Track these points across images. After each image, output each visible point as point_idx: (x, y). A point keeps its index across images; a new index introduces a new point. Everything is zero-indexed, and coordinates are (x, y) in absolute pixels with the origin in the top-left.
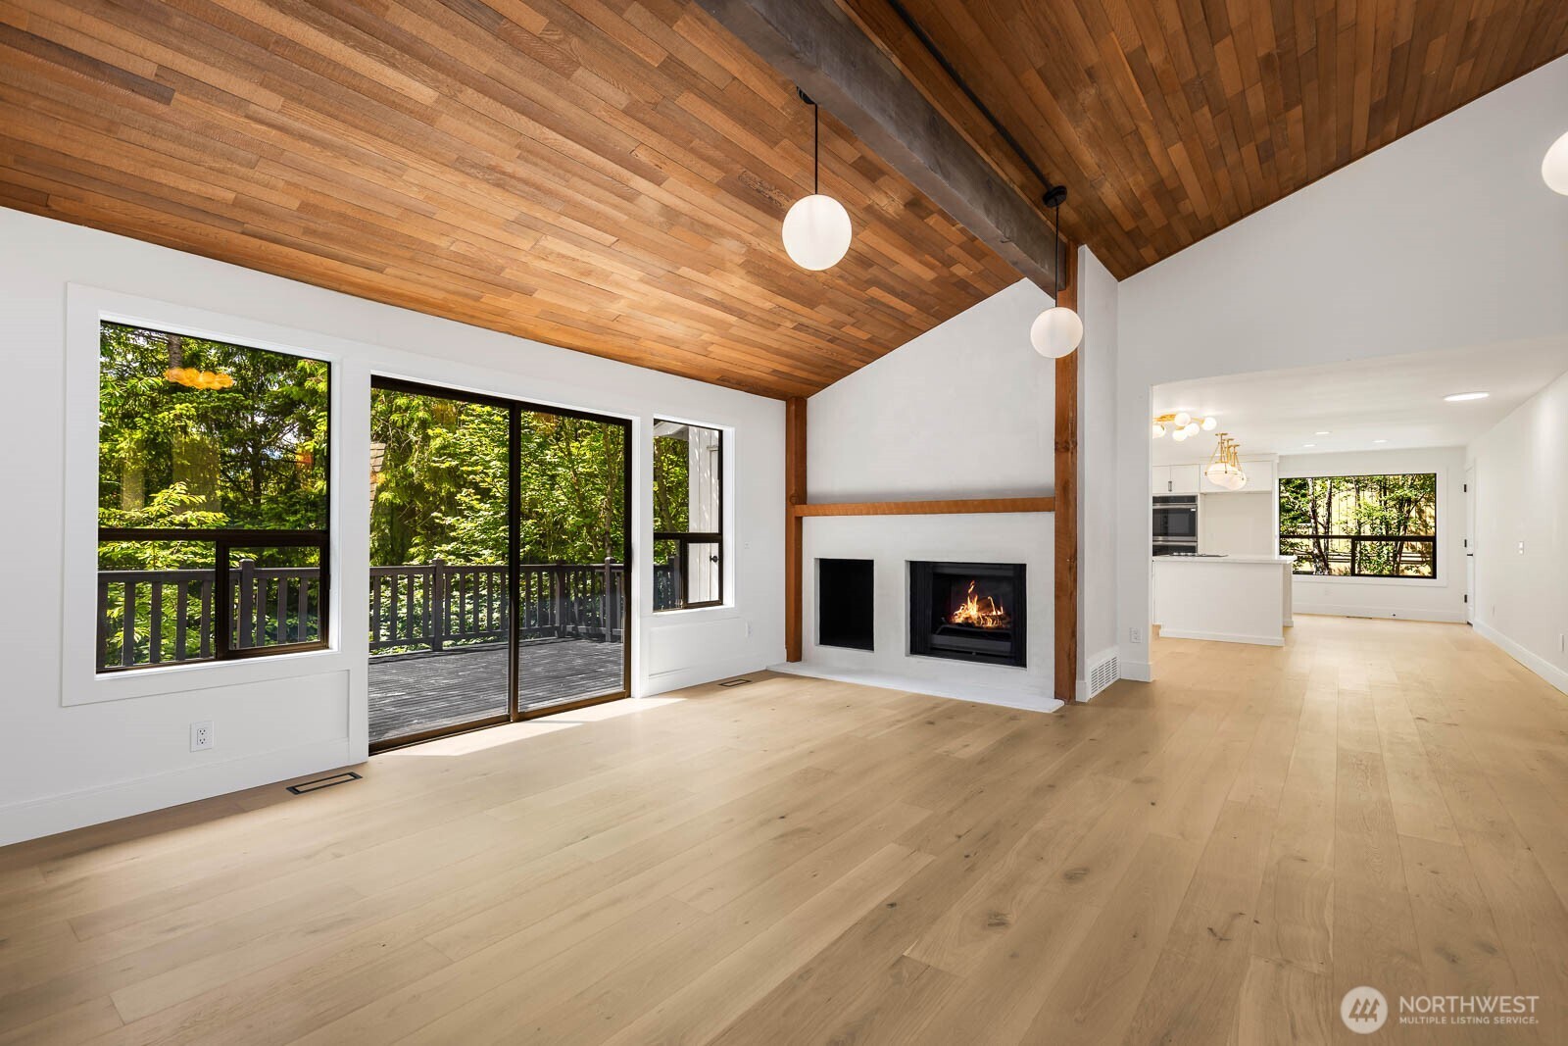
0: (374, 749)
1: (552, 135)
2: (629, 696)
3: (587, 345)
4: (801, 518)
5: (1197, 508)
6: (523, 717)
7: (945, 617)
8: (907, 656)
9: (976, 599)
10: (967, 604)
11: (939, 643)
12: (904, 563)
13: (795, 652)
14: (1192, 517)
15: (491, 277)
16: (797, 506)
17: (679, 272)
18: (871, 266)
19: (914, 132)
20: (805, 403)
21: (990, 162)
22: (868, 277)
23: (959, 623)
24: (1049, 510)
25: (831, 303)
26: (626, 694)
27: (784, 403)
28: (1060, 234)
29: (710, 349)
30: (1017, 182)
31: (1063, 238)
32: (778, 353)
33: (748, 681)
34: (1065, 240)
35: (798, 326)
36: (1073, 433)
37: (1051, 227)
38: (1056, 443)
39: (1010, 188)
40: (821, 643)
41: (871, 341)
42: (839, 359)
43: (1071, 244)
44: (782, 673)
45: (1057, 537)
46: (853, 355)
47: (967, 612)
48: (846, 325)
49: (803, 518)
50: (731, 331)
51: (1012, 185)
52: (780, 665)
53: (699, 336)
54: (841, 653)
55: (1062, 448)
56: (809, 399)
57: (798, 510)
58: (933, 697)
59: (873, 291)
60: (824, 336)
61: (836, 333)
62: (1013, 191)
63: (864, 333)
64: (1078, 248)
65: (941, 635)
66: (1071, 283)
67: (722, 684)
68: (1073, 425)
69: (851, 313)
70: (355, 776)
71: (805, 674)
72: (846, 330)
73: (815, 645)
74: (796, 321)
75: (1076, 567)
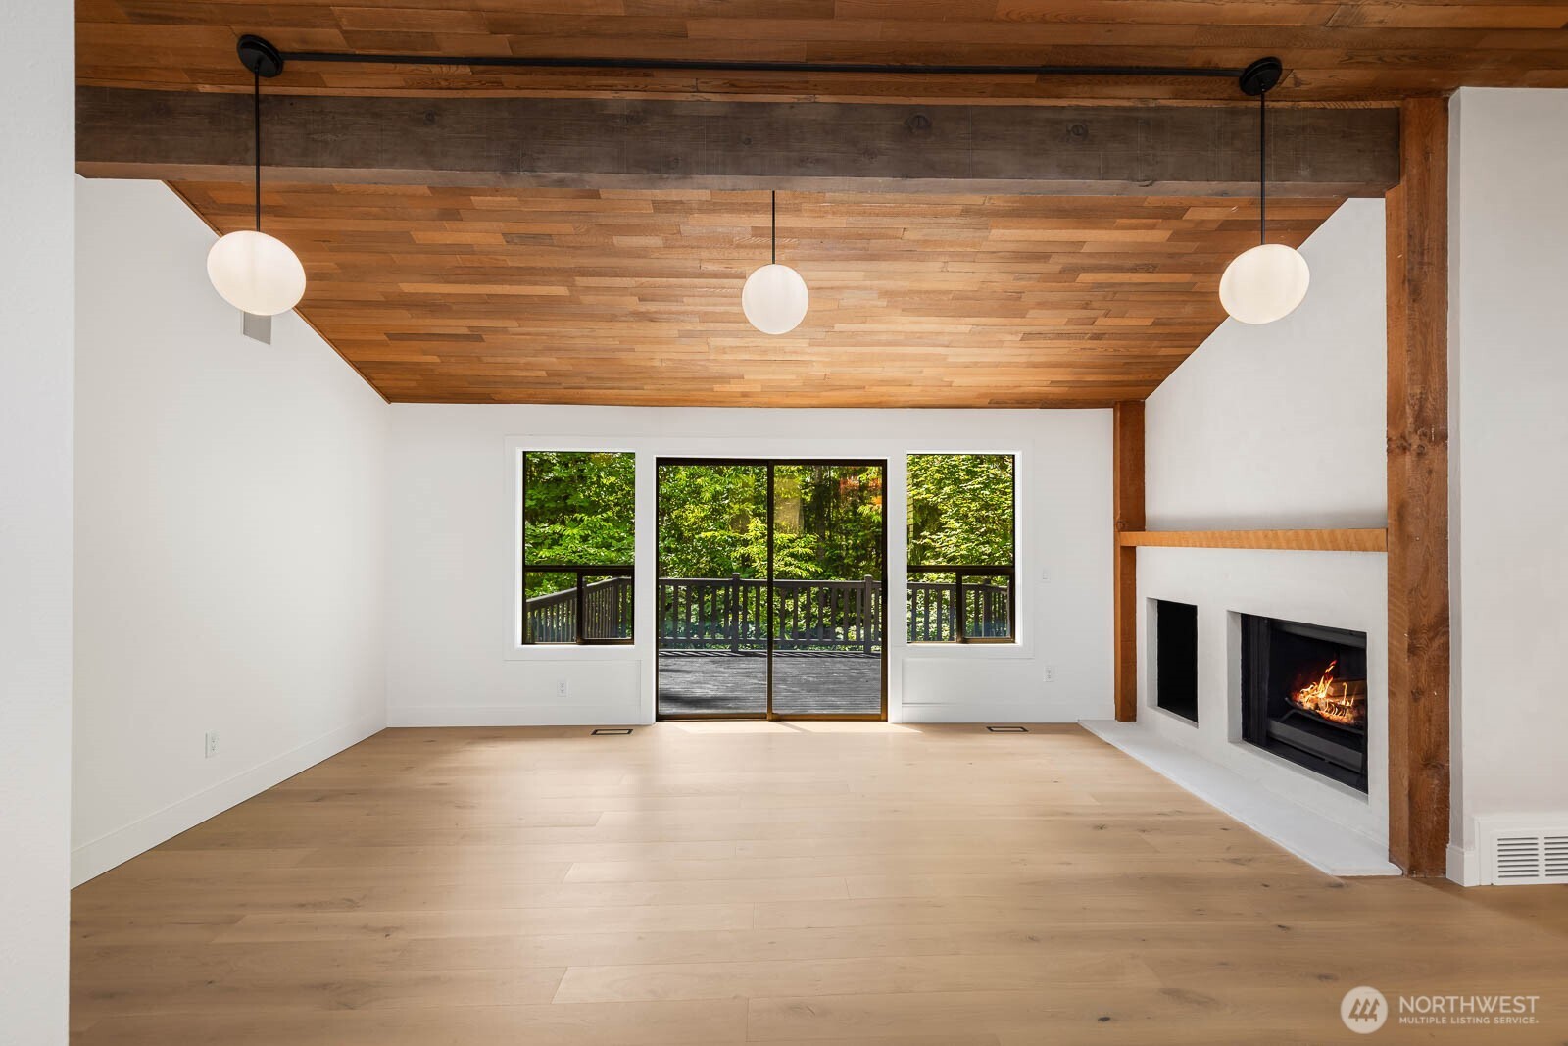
0: (660, 718)
1: (643, 280)
2: (886, 720)
3: (815, 402)
4: (1133, 548)
6: (779, 718)
7: (1287, 696)
8: (1231, 741)
9: (1330, 682)
10: (1318, 685)
11: (1278, 733)
12: (1225, 613)
13: (1127, 710)
16: (1124, 533)
17: (836, 329)
18: (1050, 256)
19: (871, 153)
20: (1142, 406)
21: (1074, 102)
22: (1058, 268)
23: (1305, 710)
24: (1379, 549)
25: (1041, 305)
26: (883, 718)
27: (1111, 411)
28: (1361, 105)
29: (946, 379)
30: (1157, 96)
31: (1374, 105)
32: (1035, 365)
33: (1025, 731)
34: (1385, 104)
35: (1027, 337)
36: (1421, 420)
37: (1320, 105)
38: (1389, 440)
39: (1149, 109)
40: (1159, 705)
41: (1164, 325)
42: (1136, 351)
43: (1412, 103)
44: (1086, 731)
45: (1390, 594)
46: (1156, 343)
47: (1317, 696)
48: (1095, 318)
49: (1137, 549)
50: (950, 359)
51: (1152, 104)
52: (1099, 722)
53: (921, 372)
54: (1169, 722)
55: (1397, 447)
56: (1148, 401)
57: (1131, 538)
58: (1200, 802)
59: (1086, 278)
60: (1079, 336)
61: (1093, 329)
62: (1158, 109)
63: (1138, 320)
64: (1447, 100)
65: (1284, 722)
66: (1413, 170)
67: (989, 728)
68: (1421, 408)
69: (1086, 306)
70: (630, 731)
71: (1105, 737)
72: (1104, 323)
73: (1152, 707)
74: (1017, 333)
75: (1445, 648)
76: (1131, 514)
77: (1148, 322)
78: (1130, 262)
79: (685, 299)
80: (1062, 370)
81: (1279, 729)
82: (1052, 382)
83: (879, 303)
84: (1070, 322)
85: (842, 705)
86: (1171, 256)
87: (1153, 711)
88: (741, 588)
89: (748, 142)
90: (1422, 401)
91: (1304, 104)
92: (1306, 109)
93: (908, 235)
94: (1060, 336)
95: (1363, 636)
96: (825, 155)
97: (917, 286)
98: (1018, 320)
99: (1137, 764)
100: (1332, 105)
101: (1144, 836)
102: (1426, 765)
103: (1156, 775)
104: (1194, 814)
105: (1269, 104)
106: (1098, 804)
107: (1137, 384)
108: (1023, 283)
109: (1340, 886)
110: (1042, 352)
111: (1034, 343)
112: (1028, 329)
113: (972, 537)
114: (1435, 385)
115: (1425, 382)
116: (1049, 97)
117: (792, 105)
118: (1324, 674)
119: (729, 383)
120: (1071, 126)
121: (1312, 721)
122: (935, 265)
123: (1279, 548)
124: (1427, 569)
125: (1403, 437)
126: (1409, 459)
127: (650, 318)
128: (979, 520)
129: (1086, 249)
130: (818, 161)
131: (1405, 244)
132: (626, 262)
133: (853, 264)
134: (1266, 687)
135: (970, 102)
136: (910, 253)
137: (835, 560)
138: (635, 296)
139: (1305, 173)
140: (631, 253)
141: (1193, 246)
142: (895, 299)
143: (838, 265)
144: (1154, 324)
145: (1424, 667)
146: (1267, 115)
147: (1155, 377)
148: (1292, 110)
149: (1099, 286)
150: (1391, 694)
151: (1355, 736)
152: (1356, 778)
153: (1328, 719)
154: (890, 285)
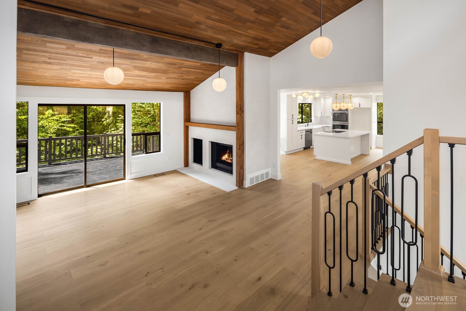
0: (39, 196)
2: (125, 179)
4: (188, 126)
5: (348, 113)
6: (88, 186)
7: (220, 158)
8: (209, 169)
10: (226, 155)
12: (208, 141)
13: (186, 164)
14: (347, 115)
15: (65, 79)
16: (186, 123)
19: (144, 46)
20: (190, 92)
21: (187, 42)
22: (177, 67)
23: (223, 160)
24: (235, 131)
25: (172, 72)
26: (124, 179)
27: (183, 93)
28: (232, 52)
29: (145, 85)
30: (203, 44)
31: (234, 52)
32: (167, 83)
33: (164, 174)
34: (236, 52)
35: (168, 78)
36: (241, 109)
37: (227, 51)
38: (236, 111)
39: (201, 46)
40: (194, 162)
41: (197, 78)
42: (190, 82)
43: (239, 53)
44: (178, 171)
45: (237, 139)
46: (195, 81)
47: (225, 157)
48: (183, 76)
49: (189, 126)
50: (147, 81)
51: (201, 45)
52: (181, 168)
53: (138, 83)
54: (196, 166)
55: (237, 113)
56: (191, 91)
57: (188, 124)
58: (205, 183)
59: (183, 69)
60: (179, 79)
61: (183, 78)
62: (202, 46)
63: (192, 77)
64: (243, 53)
65: (218, 163)
66: (239, 64)
67: (155, 176)
68: (241, 107)
69: (182, 74)
70: (29, 204)
71: (183, 172)
72: (185, 77)
73: (192, 163)
74: (165, 77)
75: (243, 148)
76: (188, 119)
77: (194, 78)
78: (192, 67)
79: (67, 61)
80: (174, 85)
81: (218, 164)
82: (171, 87)
83: (132, 68)
84: (178, 76)
85: (107, 177)
86: (200, 67)
87: (193, 164)
88: (53, 141)
89: (111, 37)
90: (241, 105)
91: (225, 50)
92: (225, 51)
93: (144, 56)
94: (175, 78)
95: (232, 146)
96: (132, 44)
97: (143, 66)
98: (167, 75)
99: (191, 177)
100: (228, 51)
101: (197, 193)
102: (241, 168)
103: (196, 179)
104: (205, 186)
105: (220, 49)
106: (186, 189)
107: (190, 88)
108: (169, 68)
109: (230, 193)
110: (170, 81)
111: (169, 79)
112: (168, 77)
113: (136, 116)
114: (242, 102)
115: (241, 102)
116: (183, 40)
117: (123, 30)
118: (227, 153)
119: (73, 81)
120: (186, 47)
121: (224, 162)
122: (149, 63)
123: (219, 129)
124: (241, 134)
125: (238, 111)
126: (239, 115)
127: (50, 63)
128: (138, 111)
129: (184, 64)
130: (130, 45)
131: (238, 77)
132: (48, 49)
133: (127, 60)
134: (216, 156)
135: (166, 38)
136: (144, 60)
137: (80, 123)
138: (47, 57)
139: (225, 63)
140: (52, 48)
141: (204, 66)
142: (136, 68)
143: (123, 59)
144: (195, 78)
145: (241, 151)
146: (220, 51)
147: (193, 87)
148: (223, 51)
149: (185, 71)
150: (237, 157)
151: (231, 165)
152: (231, 172)
153: (226, 161)
154: (136, 65)
